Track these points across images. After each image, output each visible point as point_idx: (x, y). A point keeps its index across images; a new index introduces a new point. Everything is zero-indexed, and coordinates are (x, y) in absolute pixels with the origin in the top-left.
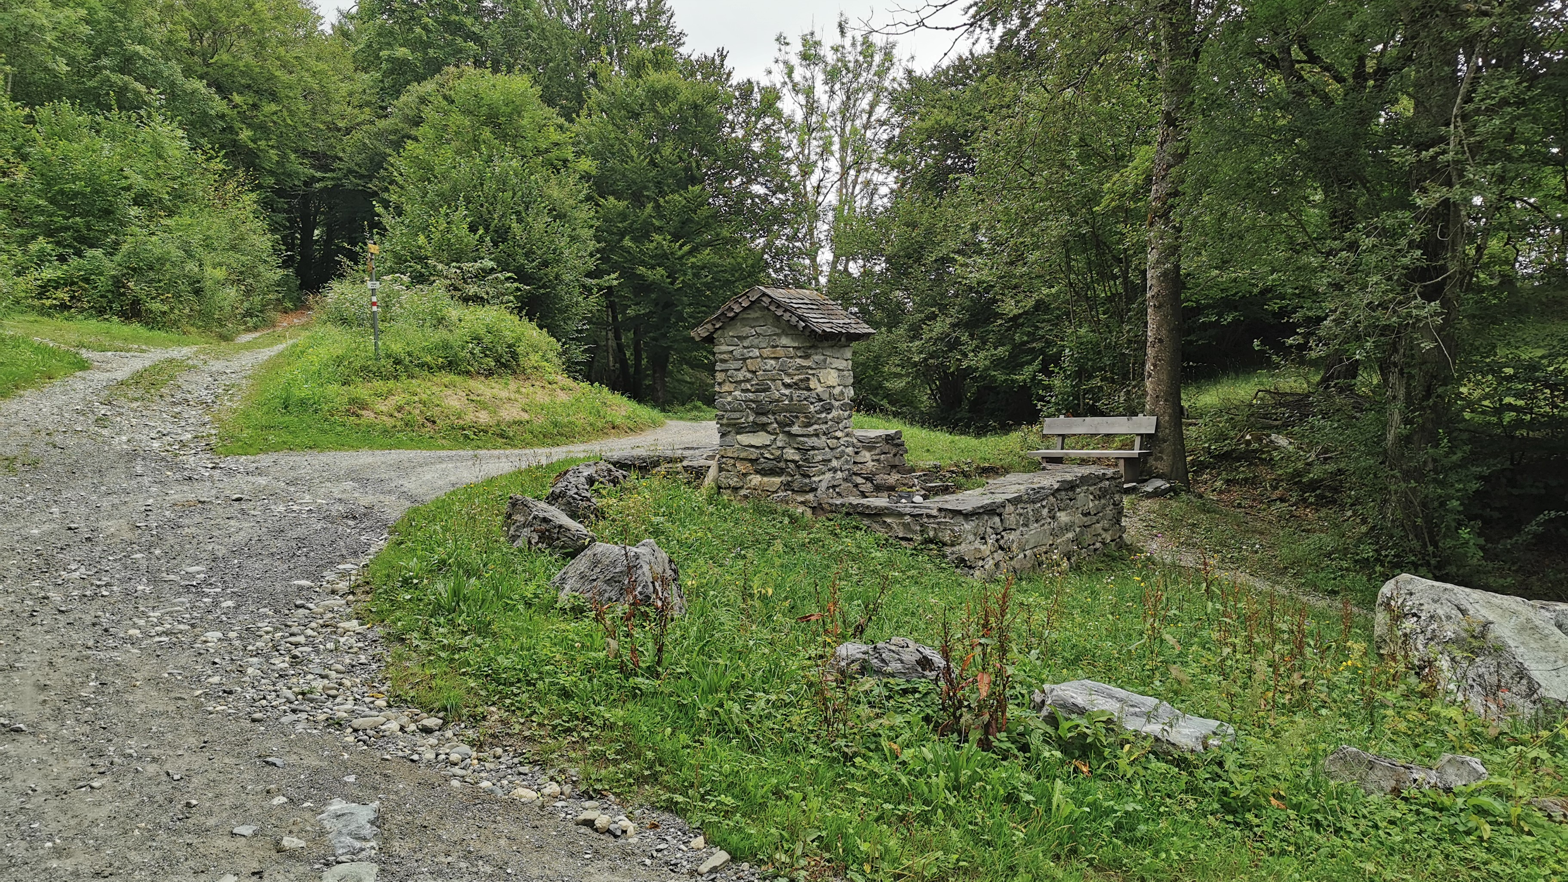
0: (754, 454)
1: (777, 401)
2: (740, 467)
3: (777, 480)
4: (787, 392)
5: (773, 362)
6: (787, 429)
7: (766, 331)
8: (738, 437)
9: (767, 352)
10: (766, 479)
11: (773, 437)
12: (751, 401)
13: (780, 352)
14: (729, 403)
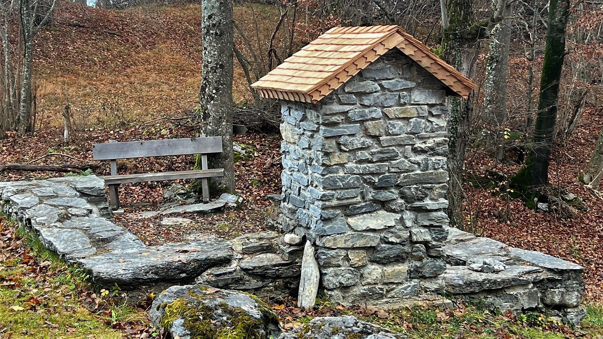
0: (373, 240)
1: (407, 171)
2: (355, 258)
3: (403, 268)
4: (419, 158)
5: (400, 123)
6: (418, 204)
7: (395, 85)
8: (351, 220)
9: (394, 111)
10: (389, 269)
11: (398, 216)
12: (372, 174)
13: (412, 110)
14: (342, 179)
